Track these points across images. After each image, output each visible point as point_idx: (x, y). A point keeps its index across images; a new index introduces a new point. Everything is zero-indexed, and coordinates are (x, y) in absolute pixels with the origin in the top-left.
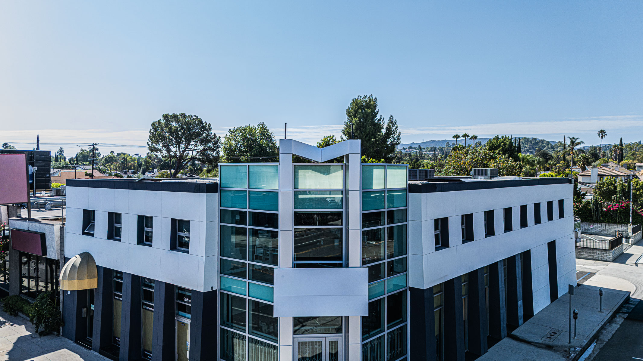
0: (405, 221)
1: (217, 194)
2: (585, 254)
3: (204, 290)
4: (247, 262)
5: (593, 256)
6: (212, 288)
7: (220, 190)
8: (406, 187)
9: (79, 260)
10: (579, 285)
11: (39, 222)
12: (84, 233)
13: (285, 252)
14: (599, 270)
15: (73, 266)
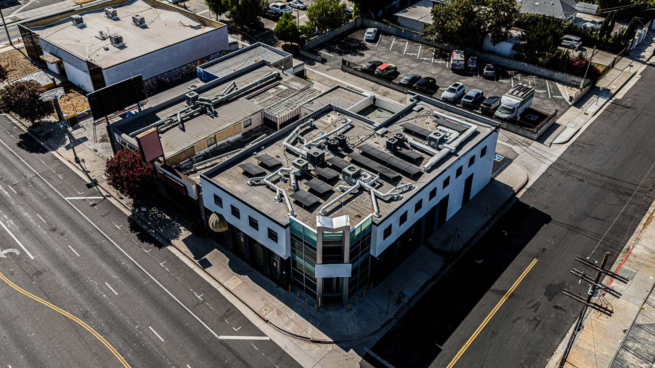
3: (286, 258)
6: (288, 256)
9: (218, 219)
10: (492, 180)
11: (180, 178)
12: (215, 203)
13: (319, 259)
14: (518, 155)
15: (216, 222)
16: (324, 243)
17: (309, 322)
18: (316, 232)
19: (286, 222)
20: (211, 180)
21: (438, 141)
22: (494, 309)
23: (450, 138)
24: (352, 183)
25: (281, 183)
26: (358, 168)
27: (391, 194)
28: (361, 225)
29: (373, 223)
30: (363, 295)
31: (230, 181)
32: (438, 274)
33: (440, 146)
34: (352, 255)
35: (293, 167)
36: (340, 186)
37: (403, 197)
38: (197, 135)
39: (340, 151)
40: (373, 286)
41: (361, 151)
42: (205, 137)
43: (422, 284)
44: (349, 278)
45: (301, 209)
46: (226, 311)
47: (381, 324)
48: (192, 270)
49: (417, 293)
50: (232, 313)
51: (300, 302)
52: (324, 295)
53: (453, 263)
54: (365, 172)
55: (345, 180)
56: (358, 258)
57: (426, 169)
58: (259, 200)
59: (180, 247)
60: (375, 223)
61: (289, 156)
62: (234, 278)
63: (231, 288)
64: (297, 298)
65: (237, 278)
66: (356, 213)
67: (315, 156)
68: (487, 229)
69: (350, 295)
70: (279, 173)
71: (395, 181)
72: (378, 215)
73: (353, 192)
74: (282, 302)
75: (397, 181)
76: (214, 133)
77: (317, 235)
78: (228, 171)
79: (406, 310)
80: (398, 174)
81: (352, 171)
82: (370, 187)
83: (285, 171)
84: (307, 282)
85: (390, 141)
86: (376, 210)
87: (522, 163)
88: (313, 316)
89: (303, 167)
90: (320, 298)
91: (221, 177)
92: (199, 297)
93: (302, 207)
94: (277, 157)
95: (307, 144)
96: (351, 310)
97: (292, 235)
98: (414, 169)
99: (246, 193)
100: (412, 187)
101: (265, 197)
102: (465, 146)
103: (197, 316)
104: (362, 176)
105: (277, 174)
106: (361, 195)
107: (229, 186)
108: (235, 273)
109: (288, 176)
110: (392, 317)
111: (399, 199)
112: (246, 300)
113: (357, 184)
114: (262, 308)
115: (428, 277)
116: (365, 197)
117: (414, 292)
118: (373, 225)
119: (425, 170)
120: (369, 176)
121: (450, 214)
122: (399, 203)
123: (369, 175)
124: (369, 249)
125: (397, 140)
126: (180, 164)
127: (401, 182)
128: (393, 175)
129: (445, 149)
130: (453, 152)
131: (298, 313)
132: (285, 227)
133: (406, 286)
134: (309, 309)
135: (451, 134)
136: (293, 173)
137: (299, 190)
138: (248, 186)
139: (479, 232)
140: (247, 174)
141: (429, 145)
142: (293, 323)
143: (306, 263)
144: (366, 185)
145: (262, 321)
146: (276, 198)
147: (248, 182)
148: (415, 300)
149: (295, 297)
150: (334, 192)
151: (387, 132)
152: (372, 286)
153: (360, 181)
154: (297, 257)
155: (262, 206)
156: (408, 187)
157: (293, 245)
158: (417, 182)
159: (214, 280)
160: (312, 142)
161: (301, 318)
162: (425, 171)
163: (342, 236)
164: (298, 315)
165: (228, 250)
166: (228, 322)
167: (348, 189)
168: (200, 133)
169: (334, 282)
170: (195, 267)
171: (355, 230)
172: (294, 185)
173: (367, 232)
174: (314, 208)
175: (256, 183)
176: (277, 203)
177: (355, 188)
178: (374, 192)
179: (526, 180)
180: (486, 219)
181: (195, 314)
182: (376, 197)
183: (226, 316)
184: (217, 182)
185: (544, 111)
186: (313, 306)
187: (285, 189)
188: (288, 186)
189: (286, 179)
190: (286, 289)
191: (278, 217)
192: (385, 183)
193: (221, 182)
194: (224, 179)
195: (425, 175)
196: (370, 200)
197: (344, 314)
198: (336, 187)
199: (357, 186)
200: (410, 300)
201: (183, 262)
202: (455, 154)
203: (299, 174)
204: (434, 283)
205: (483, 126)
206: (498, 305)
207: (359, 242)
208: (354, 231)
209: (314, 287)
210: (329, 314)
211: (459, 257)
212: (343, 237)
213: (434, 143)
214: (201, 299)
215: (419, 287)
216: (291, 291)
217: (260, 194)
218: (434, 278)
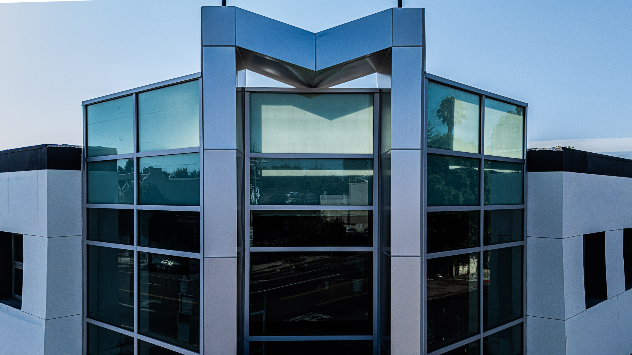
0: (520, 238)
1: (79, 173)
4: (135, 336)
7: (87, 163)
8: (521, 158)
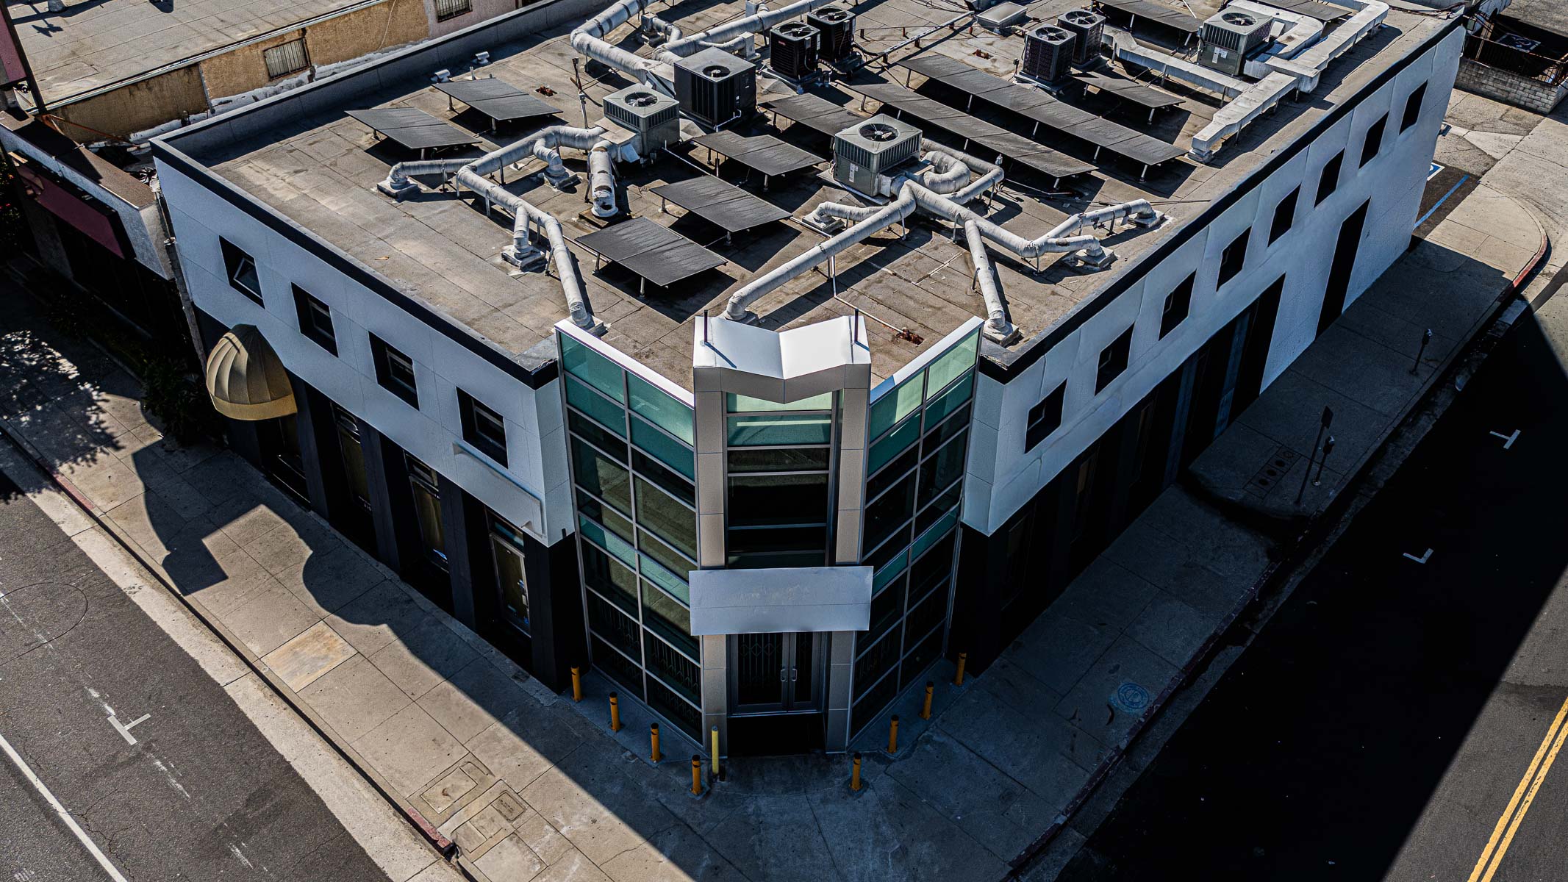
2: (1490, 83)
3: (550, 540)
4: (634, 524)
5: (1509, 92)
6: (564, 531)
9: (245, 355)
10: (1416, 242)
11: (96, 178)
12: (233, 284)
13: (710, 544)
14: (1496, 160)
15: (234, 372)
16: (734, 460)
17: (661, 850)
18: (688, 397)
19: (541, 353)
20: (210, 172)
21: (1243, 43)
22: (1528, 777)
23: (1290, 38)
24: (880, 195)
25: (548, 190)
26: (904, 132)
27: (1061, 240)
28: (925, 369)
29: (984, 365)
30: (922, 712)
31: (297, 179)
32: (1250, 611)
33: (1251, 67)
34: (875, 522)
35: (605, 122)
36: (822, 205)
37: (1113, 258)
38: (218, 25)
39: (825, 76)
40: (966, 669)
41: (918, 80)
42: (253, 32)
43: (1187, 659)
44: (860, 634)
45: (625, 304)
46: (249, 802)
47: (1013, 857)
48: (120, 598)
49: (1168, 702)
50: (277, 812)
51: (624, 750)
52: (735, 716)
53: (1310, 563)
54: (935, 152)
55: (845, 184)
56: (902, 540)
57: (1204, 148)
58: (427, 262)
59: (89, 495)
60: (992, 364)
61: (597, 90)
62: (318, 636)
63: (294, 684)
64: (611, 733)
65: (329, 633)
66: (901, 324)
67: (712, 78)
68: (1426, 424)
69: (861, 715)
70: (540, 147)
71: (1073, 196)
72: (1002, 330)
73: (882, 234)
74: (536, 748)
75: (1081, 196)
76: (296, 19)
77: (693, 415)
78: (296, 141)
79: (1125, 785)
80: (1083, 167)
81: (879, 139)
82: (965, 211)
83: (572, 140)
84: (659, 657)
85: (1044, 38)
86: (993, 307)
87: (1513, 188)
88: (680, 822)
89: (653, 121)
90: (715, 734)
91: (259, 164)
92: (124, 730)
93: (635, 293)
94: (543, 91)
95: (682, 41)
96: (864, 785)
97: (574, 422)
98: (1150, 149)
99: (363, 228)
100: (1152, 216)
101: (457, 249)
102: (1350, 76)
103: (88, 830)
104: (925, 164)
105: (527, 151)
106: (922, 249)
107: (286, 195)
108: (325, 613)
109: (582, 166)
110: (1061, 820)
111: (1093, 264)
112: (356, 745)
113: (904, 196)
114: (434, 782)
115: (1212, 627)
116: (937, 255)
117: (1154, 697)
118: (982, 377)
119: (1200, 153)
120: (958, 168)
121: (1280, 359)
122: (1097, 283)
123: (956, 163)
124: (955, 496)
125: (1070, 35)
126: (133, 137)
127: (1098, 198)
128: (1062, 168)
129: (1274, 76)
130: (1307, 88)
131: (609, 806)
132: (537, 379)
133: (1117, 667)
134: (665, 786)
135: (1287, 26)
136: (606, 149)
137: (630, 218)
138: (383, 202)
139: (1395, 435)
140: (389, 151)
141: (1204, 61)
142: (578, 859)
143: (646, 562)
144: (944, 202)
145: (424, 852)
146: (511, 250)
147: (387, 183)
148: (1161, 735)
149: (601, 725)
150: (797, 233)
151: (1022, 20)
152: (961, 670)
153: (916, 186)
154: (610, 539)
155: (438, 287)
156: (1133, 216)
157: (583, 472)
158: (1172, 198)
159: (218, 647)
160: (702, 35)
161: (624, 828)
162: (1199, 156)
163: (827, 429)
164: (606, 815)
165: (308, 508)
166: (245, 861)
167: (855, 219)
168: (234, 20)
169: (789, 653)
170: (139, 582)
171: (895, 391)
172: (604, 194)
173: (949, 412)
174: (693, 301)
175: (424, 188)
176: (516, 272)
177: (891, 215)
178: (981, 233)
179: (1544, 243)
180: (1421, 384)
181: (81, 818)
182: (993, 257)
183: (241, 827)
184: (238, 179)
185: (1556, 27)
186: (685, 771)
187: (562, 217)
188: (575, 203)
189: (571, 173)
190: (560, 685)
191: (508, 336)
192: (1027, 202)
193: (258, 180)
194: (274, 170)
195: (1201, 175)
196: (963, 269)
197: (830, 807)
198: (806, 213)
199: (905, 207)
200: (1140, 734)
201: (90, 561)
202: (1314, 99)
203: (633, 155)
204: (1235, 652)
205: (1406, 11)
206: (1540, 754)
207: (909, 459)
208: (891, 396)
209: (690, 678)
210: (757, 813)
211: (1332, 539)
212: (832, 432)
213: (1225, 54)
214: (132, 741)
215: (1173, 673)
216: (584, 695)
217: (431, 233)
218: (1232, 635)
